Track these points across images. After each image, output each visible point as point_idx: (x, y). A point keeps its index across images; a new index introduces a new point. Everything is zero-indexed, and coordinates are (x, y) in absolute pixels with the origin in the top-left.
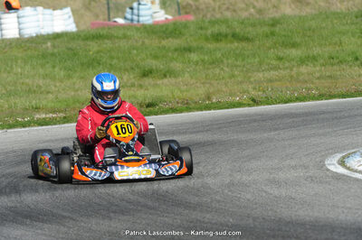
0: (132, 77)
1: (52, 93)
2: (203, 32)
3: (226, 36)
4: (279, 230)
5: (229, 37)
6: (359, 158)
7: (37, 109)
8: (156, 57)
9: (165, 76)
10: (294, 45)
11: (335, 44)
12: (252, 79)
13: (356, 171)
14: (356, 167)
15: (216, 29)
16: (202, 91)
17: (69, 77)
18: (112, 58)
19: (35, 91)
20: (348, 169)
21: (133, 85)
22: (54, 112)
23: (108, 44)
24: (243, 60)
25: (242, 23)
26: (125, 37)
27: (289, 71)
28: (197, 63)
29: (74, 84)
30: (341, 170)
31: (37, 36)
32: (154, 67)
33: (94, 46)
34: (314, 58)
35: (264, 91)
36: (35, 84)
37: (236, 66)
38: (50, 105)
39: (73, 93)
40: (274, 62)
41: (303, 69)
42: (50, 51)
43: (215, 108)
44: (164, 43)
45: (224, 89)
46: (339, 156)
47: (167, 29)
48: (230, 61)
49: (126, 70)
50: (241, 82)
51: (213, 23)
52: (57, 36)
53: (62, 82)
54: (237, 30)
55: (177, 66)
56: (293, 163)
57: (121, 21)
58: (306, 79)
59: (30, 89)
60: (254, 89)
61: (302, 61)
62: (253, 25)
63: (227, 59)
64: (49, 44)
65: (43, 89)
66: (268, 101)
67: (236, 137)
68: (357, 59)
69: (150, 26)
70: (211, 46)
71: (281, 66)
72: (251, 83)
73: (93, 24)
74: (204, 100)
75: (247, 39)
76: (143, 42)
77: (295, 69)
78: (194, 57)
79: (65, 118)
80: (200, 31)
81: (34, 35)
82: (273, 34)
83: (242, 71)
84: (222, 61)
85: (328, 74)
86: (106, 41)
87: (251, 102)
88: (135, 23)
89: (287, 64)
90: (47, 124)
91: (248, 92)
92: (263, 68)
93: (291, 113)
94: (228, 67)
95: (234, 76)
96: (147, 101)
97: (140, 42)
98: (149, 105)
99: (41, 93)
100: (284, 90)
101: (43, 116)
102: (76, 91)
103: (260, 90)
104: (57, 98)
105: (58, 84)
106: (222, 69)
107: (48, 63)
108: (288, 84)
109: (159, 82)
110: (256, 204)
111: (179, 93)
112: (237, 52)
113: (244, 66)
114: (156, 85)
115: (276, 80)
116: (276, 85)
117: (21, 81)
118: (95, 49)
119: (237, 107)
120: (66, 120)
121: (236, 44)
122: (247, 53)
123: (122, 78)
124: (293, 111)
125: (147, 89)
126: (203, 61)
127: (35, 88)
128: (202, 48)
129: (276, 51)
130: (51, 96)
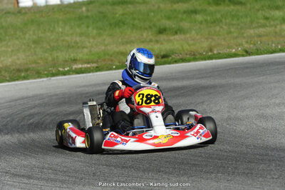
0: (150, 34)
1: (87, 48)
3: (224, 1)
5: (227, 2)
7: (75, 61)
8: (169, 18)
9: (176, 33)
10: (278, 8)
12: (245, 35)
16: (205, 44)
17: (100, 35)
18: (134, 19)
19: (73, 47)
21: (151, 41)
22: (88, 63)
23: (131, 8)
24: (238, 19)
26: (144, 2)
27: (273, 28)
28: (201, 23)
29: (104, 40)
31: (74, 3)
32: (168, 26)
33: (119, 10)
35: (255, 45)
36: (73, 41)
37: (233, 25)
38: (85, 57)
39: (103, 48)
40: (262, 21)
42: (85, 14)
43: (216, 58)
44: (175, 6)
45: (223, 43)
48: (227, 21)
49: (146, 29)
50: (236, 38)
52: (90, 2)
53: (94, 38)
55: (186, 25)
56: (277, 101)
59: (69, 46)
60: (247, 42)
63: (225, 19)
64: (84, 9)
65: (79, 45)
66: (258, 52)
67: (232, 81)
70: (213, 9)
71: (268, 24)
72: (244, 37)
74: (207, 52)
75: (241, 3)
76: (159, 7)
77: (278, 27)
78: (199, 17)
79: (97, 67)
81: (72, 2)
83: (237, 28)
84: (221, 21)
86: (129, 6)
87: (245, 53)
89: (272, 23)
90: (83, 73)
91: (242, 45)
92: (254, 26)
93: (276, 62)
94: (226, 25)
95: (230, 32)
96: (162, 54)
97: (156, 6)
98: (164, 57)
99: (78, 47)
100: (270, 43)
101: (80, 66)
102: (106, 46)
103: (251, 44)
104: (90, 51)
105: (91, 40)
106: (221, 27)
107: (83, 23)
108: (274, 39)
109: (172, 38)
110: (248, 134)
111: (188, 47)
112: (233, 13)
113: (239, 25)
114: (169, 41)
115: (264, 36)
116: (264, 39)
117: (62, 38)
118: (121, 12)
119: (233, 57)
120: (98, 69)
121: (232, 7)
122: (241, 14)
123: (142, 35)
124: (277, 60)
125: (162, 44)
126: (206, 21)
127: (73, 44)
128: (206, 10)
129: (263, 12)
130: (85, 50)
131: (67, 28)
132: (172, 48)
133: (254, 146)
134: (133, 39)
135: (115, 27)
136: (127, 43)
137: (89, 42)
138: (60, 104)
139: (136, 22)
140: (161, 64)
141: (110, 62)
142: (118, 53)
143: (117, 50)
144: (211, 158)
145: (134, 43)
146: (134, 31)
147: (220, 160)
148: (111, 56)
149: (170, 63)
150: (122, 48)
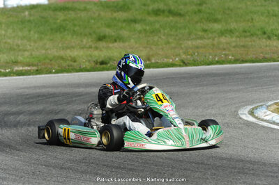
0: (90, 40)
1: (28, 51)
2: (146, 8)
3: (163, 11)
5: (166, 13)
6: (265, 110)
7: (16, 63)
8: (109, 26)
9: (115, 41)
10: (216, 21)
11: (248, 21)
12: (183, 46)
13: (262, 120)
14: (263, 117)
15: (156, 6)
16: (144, 53)
17: (41, 39)
18: (75, 25)
19: (14, 49)
20: (256, 118)
21: (91, 47)
22: (29, 66)
23: (72, 15)
24: (176, 30)
25: (176, 2)
26: (85, 9)
27: (211, 40)
28: (140, 32)
29: (45, 44)
30: (251, 119)
31: (18, 7)
32: (107, 34)
33: (61, 16)
34: (231, 32)
35: (192, 56)
36: (15, 43)
37: (171, 35)
38: (26, 60)
39: (44, 52)
40: (200, 33)
41: (223, 40)
42: (27, 18)
43: (153, 67)
44: (115, 15)
45: (161, 53)
46: (249, 108)
47: (118, 4)
48: (166, 31)
49: (86, 35)
52: (32, 7)
53: (35, 42)
54: (172, 8)
55: (125, 33)
56: (213, 112)
58: (225, 47)
59: (10, 48)
60: (185, 53)
61: (222, 33)
62: (185, 4)
63: (164, 29)
64: (27, 13)
66: (195, 63)
68: (264, 33)
69: (105, 2)
70: (152, 19)
71: (205, 36)
72: (182, 48)
75: (180, 15)
76: (99, 15)
77: (216, 39)
78: (138, 27)
79: (37, 70)
80: (143, 7)
81: (15, 6)
82: (200, 11)
83: (175, 39)
84: (160, 31)
85: (242, 44)
86: (70, 12)
87: (182, 64)
89: (210, 35)
90: (23, 75)
91: (179, 55)
92: (192, 37)
93: (213, 74)
94: (164, 35)
95: (169, 43)
96: (100, 60)
97: (97, 14)
98: (102, 63)
99: (20, 50)
100: (207, 55)
101: (21, 68)
102: (46, 50)
103: (189, 55)
104: (31, 55)
105: (32, 44)
106: (160, 37)
107: (25, 27)
108: (211, 51)
109: (111, 45)
112: (172, 24)
113: (177, 35)
114: (108, 48)
115: (201, 47)
116: (201, 51)
117: (5, 41)
118: (62, 18)
119: (170, 67)
120: (38, 72)
121: (171, 18)
122: (179, 25)
123: (82, 41)
124: (214, 72)
125: (101, 50)
126: (145, 30)
127: (15, 47)
128: (145, 20)
129: (202, 25)
130: (27, 54)
131: (10, 31)
132: (111, 55)
134: (73, 44)
135: (57, 32)
136: (67, 48)
139: (77, 28)
140: (99, 71)
141: (49, 66)
142: (58, 58)
143: (56, 54)
144: (148, 163)
145: (73, 47)
146: (75, 37)
147: (156, 165)
148: (51, 60)
149: (108, 70)
150: (62, 53)
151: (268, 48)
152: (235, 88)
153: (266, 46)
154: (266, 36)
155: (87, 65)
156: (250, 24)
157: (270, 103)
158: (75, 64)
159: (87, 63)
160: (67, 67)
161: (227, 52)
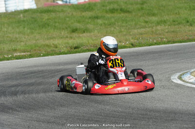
0: (66, 32)
1: (23, 42)
2: (104, 8)
3: (117, 10)
4: (146, 115)
5: (119, 11)
6: (189, 75)
7: (15, 50)
8: (79, 22)
9: (84, 32)
10: (154, 15)
11: (176, 14)
12: (131, 33)
13: (188, 82)
14: (188, 80)
15: (112, 6)
17: (32, 33)
18: (56, 22)
19: (14, 41)
20: (184, 81)
21: (67, 37)
22: (24, 52)
23: (53, 15)
24: (126, 23)
25: (126, 3)
26: (62, 11)
27: (151, 28)
28: (101, 25)
29: (35, 36)
30: (179, 82)
31: (15, 11)
32: (78, 27)
33: (46, 16)
34: (165, 22)
35: (138, 40)
36: (14, 37)
37: (123, 26)
38: (22, 48)
39: (34, 42)
40: (143, 24)
41: (159, 28)
42: (22, 19)
44: (83, 14)
46: (178, 74)
47: (85, 6)
48: (119, 24)
49: (63, 29)
51: (110, 3)
52: (26, 11)
53: (28, 35)
54: (123, 7)
55: (90, 26)
57: (60, 2)
58: (161, 33)
59: (11, 40)
60: (133, 38)
61: (158, 23)
62: (132, 4)
63: (118, 22)
64: (21, 15)
65: (18, 40)
66: (140, 45)
68: (188, 22)
69: (76, 5)
70: (109, 15)
71: (147, 26)
72: (131, 35)
73: (45, 4)
75: (128, 12)
76: (72, 14)
77: (154, 27)
78: (100, 21)
79: (30, 55)
80: (103, 8)
81: (13, 11)
82: (142, 9)
83: (126, 29)
84: (115, 24)
85: (172, 30)
86: (52, 13)
87: (131, 46)
88: (68, 3)
89: (150, 25)
90: (21, 59)
91: (129, 40)
92: (137, 27)
93: (152, 52)
94: (118, 27)
95: (121, 32)
96: (75, 46)
97: (71, 14)
98: (76, 48)
99: (18, 42)
100: (149, 39)
101: (19, 54)
102: (36, 40)
103: (135, 39)
104: (26, 44)
106: (115, 28)
107: (21, 25)
108: (151, 36)
109: (81, 35)
110: (133, 100)
111: (92, 41)
112: (123, 19)
113: (127, 26)
114: (79, 37)
115: (144, 34)
116: (144, 36)
117: (6, 35)
118: (47, 18)
119: (123, 48)
120: (31, 56)
121: (122, 14)
122: (128, 19)
123: (61, 33)
124: (153, 50)
125: (74, 39)
126: (104, 23)
127: (14, 39)
128: (104, 16)
129: (144, 18)
130: (22, 43)
131: (10, 28)
132: (81, 42)
133: (138, 108)
134: (55, 36)
135: (43, 28)
136: (51, 38)
137: (25, 38)
138: (5, 80)
139: (57, 24)
140: (73, 53)
141: (39, 52)
142: (44, 45)
143: (44, 43)
144: (108, 116)
145: (55, 38)
146: (55, 30)
147: (114, 117)
148: (40, 47)
149: (79, 52)
150: (47, 42)
151: (190, 32)
152: (168, 61)
153: (189, 31)
154: (189, 24)
155: (65, 50)
156: (177, 16)
157: (192, 71)
158: (57, 49)
159: (65, 49)
160: (51, 52)
161: (163, 37)
